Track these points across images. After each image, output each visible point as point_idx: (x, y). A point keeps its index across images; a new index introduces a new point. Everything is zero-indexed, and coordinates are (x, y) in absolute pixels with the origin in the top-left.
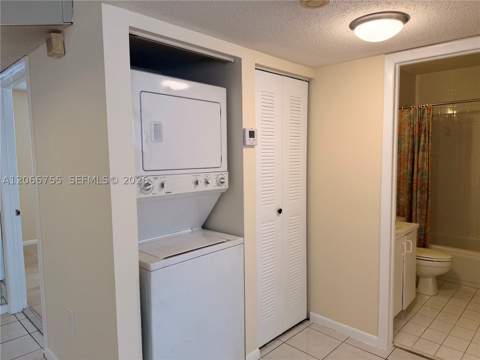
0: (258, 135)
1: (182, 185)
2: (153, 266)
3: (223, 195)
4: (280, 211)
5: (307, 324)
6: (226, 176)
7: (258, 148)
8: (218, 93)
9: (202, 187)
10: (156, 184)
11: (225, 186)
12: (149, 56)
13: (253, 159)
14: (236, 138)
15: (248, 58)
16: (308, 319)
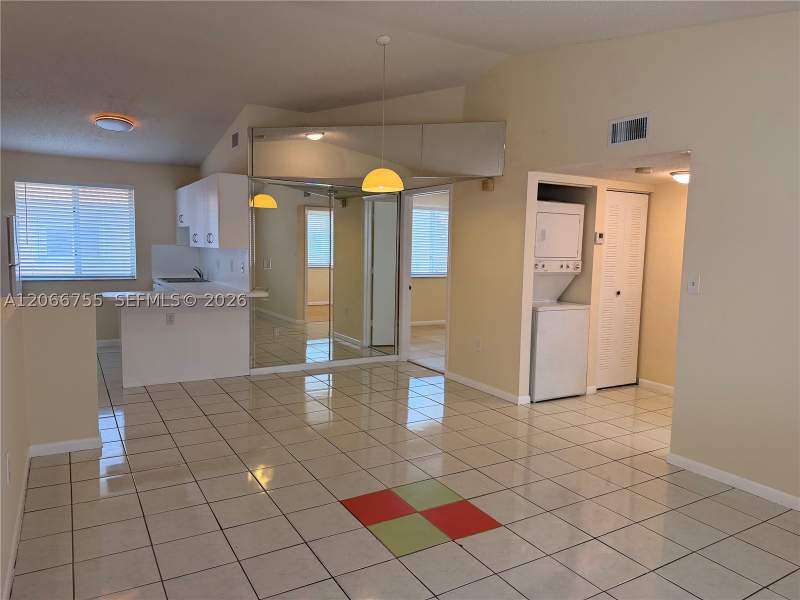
0: (605, 236)
1: (553, 267)
2: (540, 309)
3: (577, 277)
4: (619, 293)
5: (632, 390)
6: (580, 263)
7: (604, 247)
8: (579, 209)
9: (564, 270)
10: (540, 265)
11: (579, 270)
12: (547, 192)
13: (600, 253)
14: (589, 238)
15: (602, 185)
16: (636, 384)
